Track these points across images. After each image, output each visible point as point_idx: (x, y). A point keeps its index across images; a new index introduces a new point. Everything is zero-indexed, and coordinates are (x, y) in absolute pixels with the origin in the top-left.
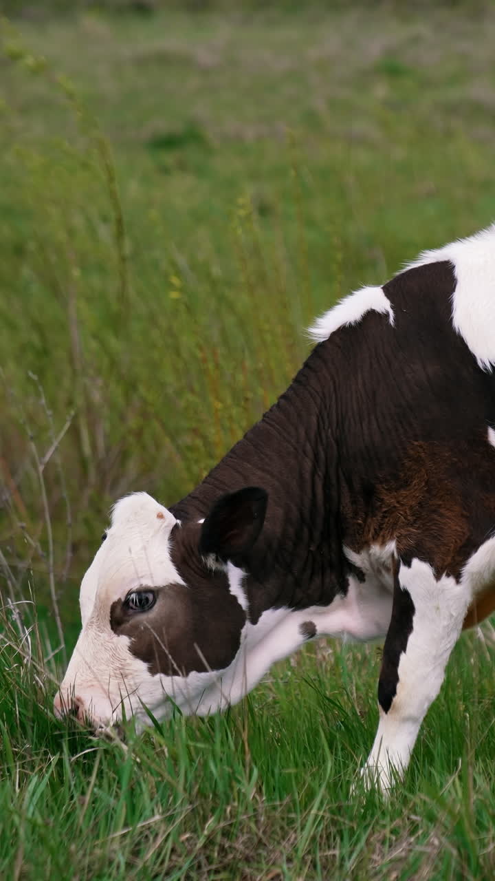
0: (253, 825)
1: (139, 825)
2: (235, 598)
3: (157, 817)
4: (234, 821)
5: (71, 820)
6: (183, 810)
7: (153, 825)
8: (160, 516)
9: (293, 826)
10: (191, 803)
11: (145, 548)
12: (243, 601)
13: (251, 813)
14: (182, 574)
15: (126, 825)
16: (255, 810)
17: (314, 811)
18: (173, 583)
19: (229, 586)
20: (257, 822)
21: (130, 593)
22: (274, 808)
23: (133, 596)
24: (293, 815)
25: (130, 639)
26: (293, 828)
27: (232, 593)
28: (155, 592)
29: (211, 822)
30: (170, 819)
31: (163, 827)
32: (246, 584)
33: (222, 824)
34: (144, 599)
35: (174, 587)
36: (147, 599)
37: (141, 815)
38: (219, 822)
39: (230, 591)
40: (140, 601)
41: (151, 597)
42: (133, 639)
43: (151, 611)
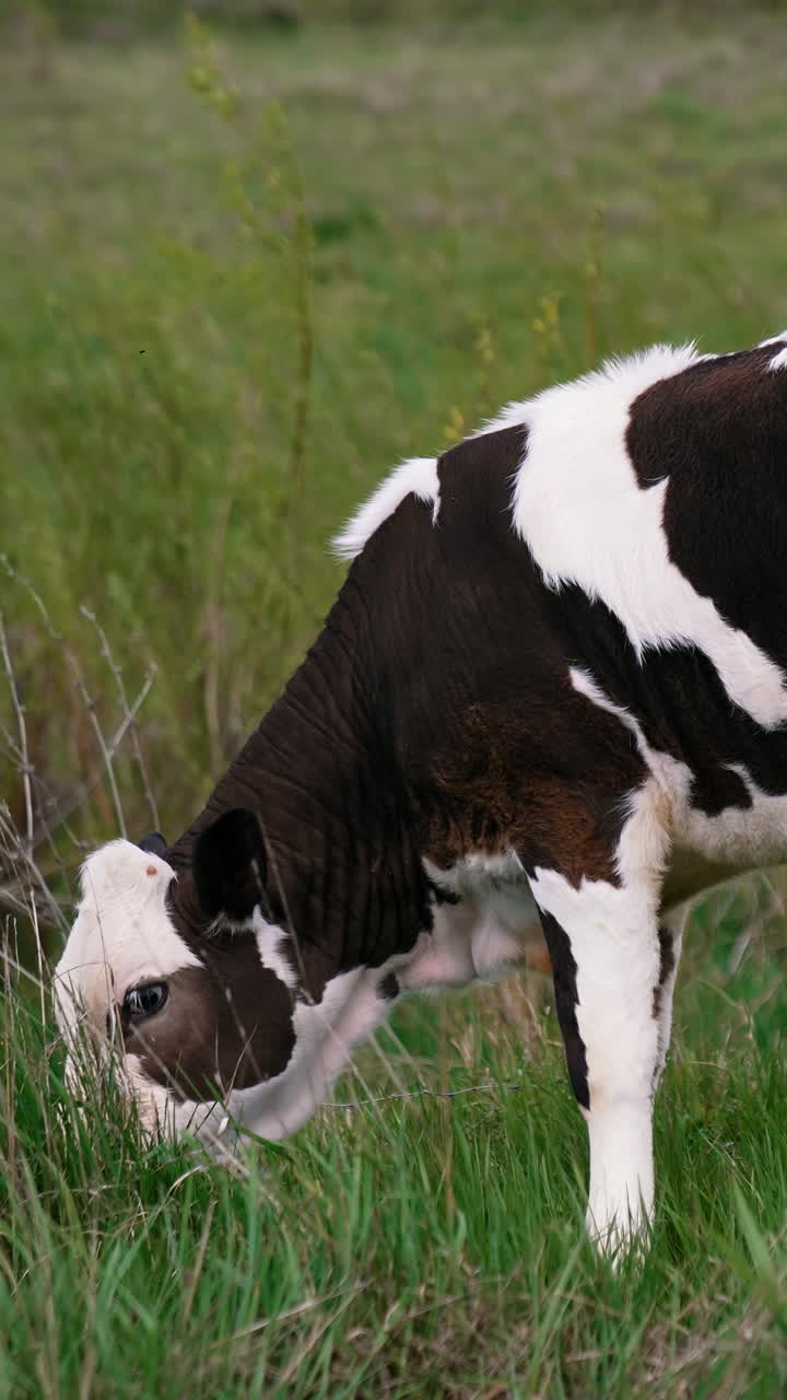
0: (461, 1313)
1: (282, 1316)
2: (271, 973)
3: (309, 1304)
4: (431, 1307)
5: (172, 1310)
6: (351, 1289)
7: (302, 1314)
8: (152, 872)
9: (526, 1313)
10: (363, 1278)
11: (136, 925)
12: (285, 974)
13: (459, 1295)
14: (195, 950)
15: (260, 1315)
16: (465, 1289)
17: (558, 1292)
18: (185, 966)
19: (259, 956)
20: (468, 1309)
21: (128, 992)
22: (494, 1286)
23: (134, 995)
24: (524, 1296)
25: (139, 1057)
26: (525, 1318)
27: (266, 966)
28: (163, 984)
29: (395, 1309)
30: (328, 1306)
31: (319, 1319)
32: (286, 948)
33: (413, 1313)
34: (148, 997)
35: (186, 972)
36: (155, 996)
37: (284, 1299)
38: (408, 1308)
39: (262, 964)
40: (144, 999)
41: (159, 991)
42: (143, 1057)
43: (161, 1012)
